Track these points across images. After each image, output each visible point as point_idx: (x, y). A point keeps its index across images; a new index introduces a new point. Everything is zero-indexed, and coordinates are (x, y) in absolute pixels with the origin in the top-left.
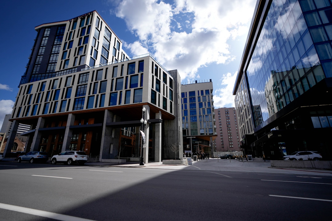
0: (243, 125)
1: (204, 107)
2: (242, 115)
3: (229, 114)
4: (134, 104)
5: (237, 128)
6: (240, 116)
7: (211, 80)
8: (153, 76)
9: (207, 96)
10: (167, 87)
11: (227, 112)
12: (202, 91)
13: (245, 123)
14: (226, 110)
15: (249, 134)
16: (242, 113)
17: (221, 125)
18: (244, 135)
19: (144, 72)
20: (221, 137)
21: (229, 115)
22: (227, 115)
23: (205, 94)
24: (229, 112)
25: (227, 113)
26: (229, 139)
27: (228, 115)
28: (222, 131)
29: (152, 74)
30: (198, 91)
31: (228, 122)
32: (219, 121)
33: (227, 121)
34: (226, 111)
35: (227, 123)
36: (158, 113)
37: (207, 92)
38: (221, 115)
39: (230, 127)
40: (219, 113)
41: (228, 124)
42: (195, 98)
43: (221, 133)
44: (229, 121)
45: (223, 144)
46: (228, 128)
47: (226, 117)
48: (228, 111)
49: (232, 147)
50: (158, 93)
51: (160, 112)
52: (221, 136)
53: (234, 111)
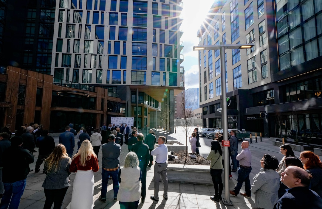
9: (173, 5)
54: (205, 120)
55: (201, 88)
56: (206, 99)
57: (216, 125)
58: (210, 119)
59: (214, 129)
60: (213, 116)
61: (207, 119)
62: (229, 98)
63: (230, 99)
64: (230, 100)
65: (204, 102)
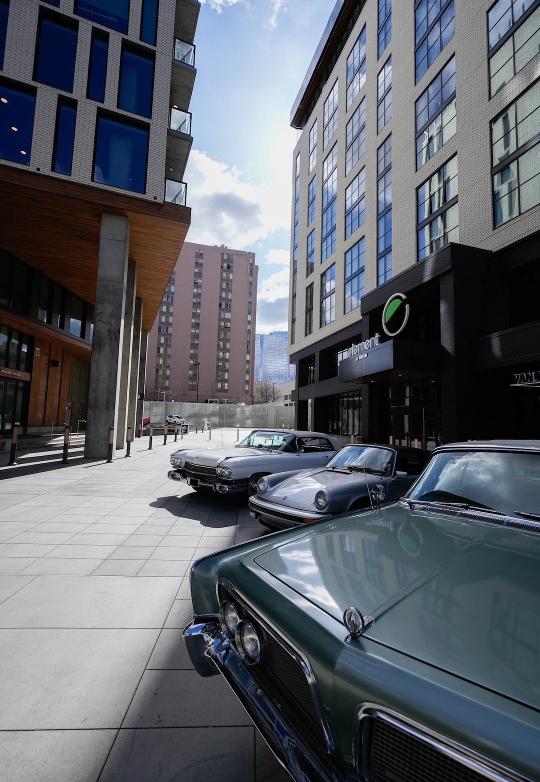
3: (232, 272)
11: (225, 265)
14: (225, 257)
17: (199, 308)
20: (192, 351)
21: (231, 277)
22: (225, 275)
24: (235, 267)
25: (228, 267)
26: (219, 360)
27: (228, 276)
28: (198, 328)
31: (226, 299)
32: (195, 291)
33: (224, 295)
34: (223, 261)
35: (220, 305)
38: (204, 272)
39: (229, 320)
40: (201, 261)
41: (223, 306)
43: (196, 336)
44: (230, 296)
45: (195, 377)
46: (222, 323)
47: (222, 280)
48: (232, 262)
49: (223, 390)
52: (192, 348)
53: (252, 264)
54: (301, 407)
55: (294, 296)
56: (308, 330)
57: (340, 424)
58: (317, 401)
59: (334, 439)
60: (329, 388)
61: (310, 401)
62: (404, 297)
63: (404, 302)
64: (407, 306)
65: (303, 342)
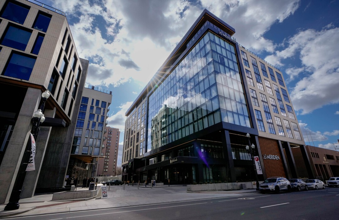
0: (130, 148)
1: (95, 120)
2: (132, 138)
3: (111, 134)
4: (3, 76)
5: (116, 151)
6: (129, 139)
7: (111, 93)
8: (62, 50)
9: (102, 109)
10: (73, 76)
11: (110, 132)
12: (98, 102)
13: (134, 147)
14: (110, 130)
15: (137, 158)
16: (133, 136)
18: (132, 158)
19: (48, 34)
21: (111, 136)
22: (109, 135)
23: (100, 106)
25: (110, 133)
26: (105, 162)
29: (61, 45)
30: (93, 100)
33: (108, 141)
35: (107, 145)
36: (52, 111)
37: (104, 104)
39: (109, 149)
41: (108, 145)
42: (86, 106)
44: (110, 142)
46: (107, 150)
47: (108, 137)
48: (112, 131)
49: (106, 172)
50: (60, 78)
51: (55, 109)
53: (118, 132)
